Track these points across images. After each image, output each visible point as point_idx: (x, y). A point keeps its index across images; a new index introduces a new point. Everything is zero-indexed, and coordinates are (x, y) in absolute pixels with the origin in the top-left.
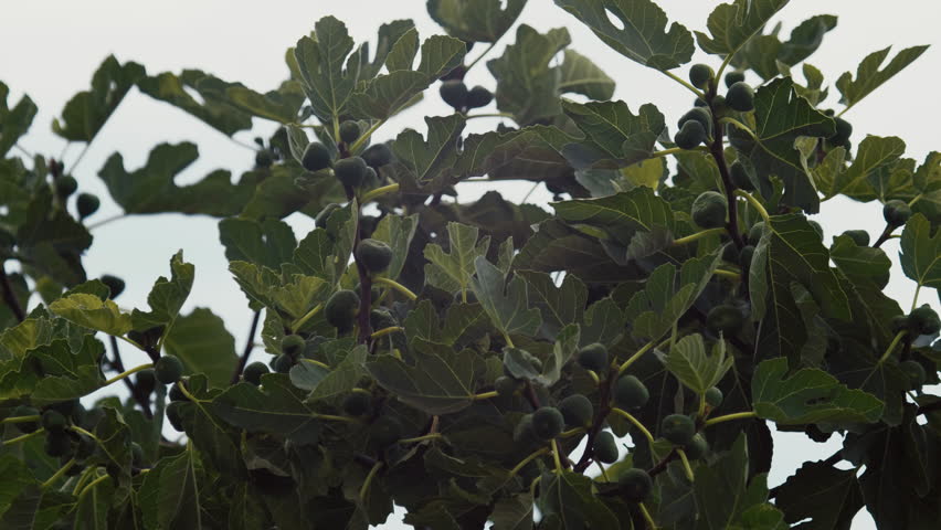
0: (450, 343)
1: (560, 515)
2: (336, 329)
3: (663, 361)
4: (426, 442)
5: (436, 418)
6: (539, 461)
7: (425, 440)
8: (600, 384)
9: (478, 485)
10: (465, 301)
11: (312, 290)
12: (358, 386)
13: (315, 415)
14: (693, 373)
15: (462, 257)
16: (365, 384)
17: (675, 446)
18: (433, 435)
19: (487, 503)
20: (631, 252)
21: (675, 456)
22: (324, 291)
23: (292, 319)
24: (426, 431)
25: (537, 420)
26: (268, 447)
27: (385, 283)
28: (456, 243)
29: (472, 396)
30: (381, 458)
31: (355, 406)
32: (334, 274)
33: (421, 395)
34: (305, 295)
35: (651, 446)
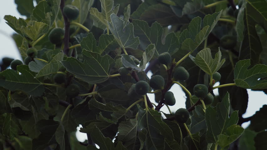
0: (101, 52)
1: (147, 129)
2: (55, 45)
3: (193, 60)
4: (90, 96)
5: (95, 85)
6: (138, 105)
7: (90, 95)
8: (168, 71)
9: (112, 115)
10: (108, 33)
11: (39, 28)
12: (59, 71)
13: (41, 83)
14: (207, 66)
15: (106, 14)
16: (63, 70)
17: (200, 98)
18: (94, 93)
19: (116, 124)
20: (185, 11)
21: (200, 103)
22: (45, 29)
23: (32, 41)
24: (91, 91)
25: (138, 86)
26: (21, 97)
27: (76, 25)
28: (104, 8)
29: (108, 76)
30: (71, 103)
31: (59, 79)
32: (50, 21)
33: (86, 75)
34: (37, 30)
35: (190, 98)
